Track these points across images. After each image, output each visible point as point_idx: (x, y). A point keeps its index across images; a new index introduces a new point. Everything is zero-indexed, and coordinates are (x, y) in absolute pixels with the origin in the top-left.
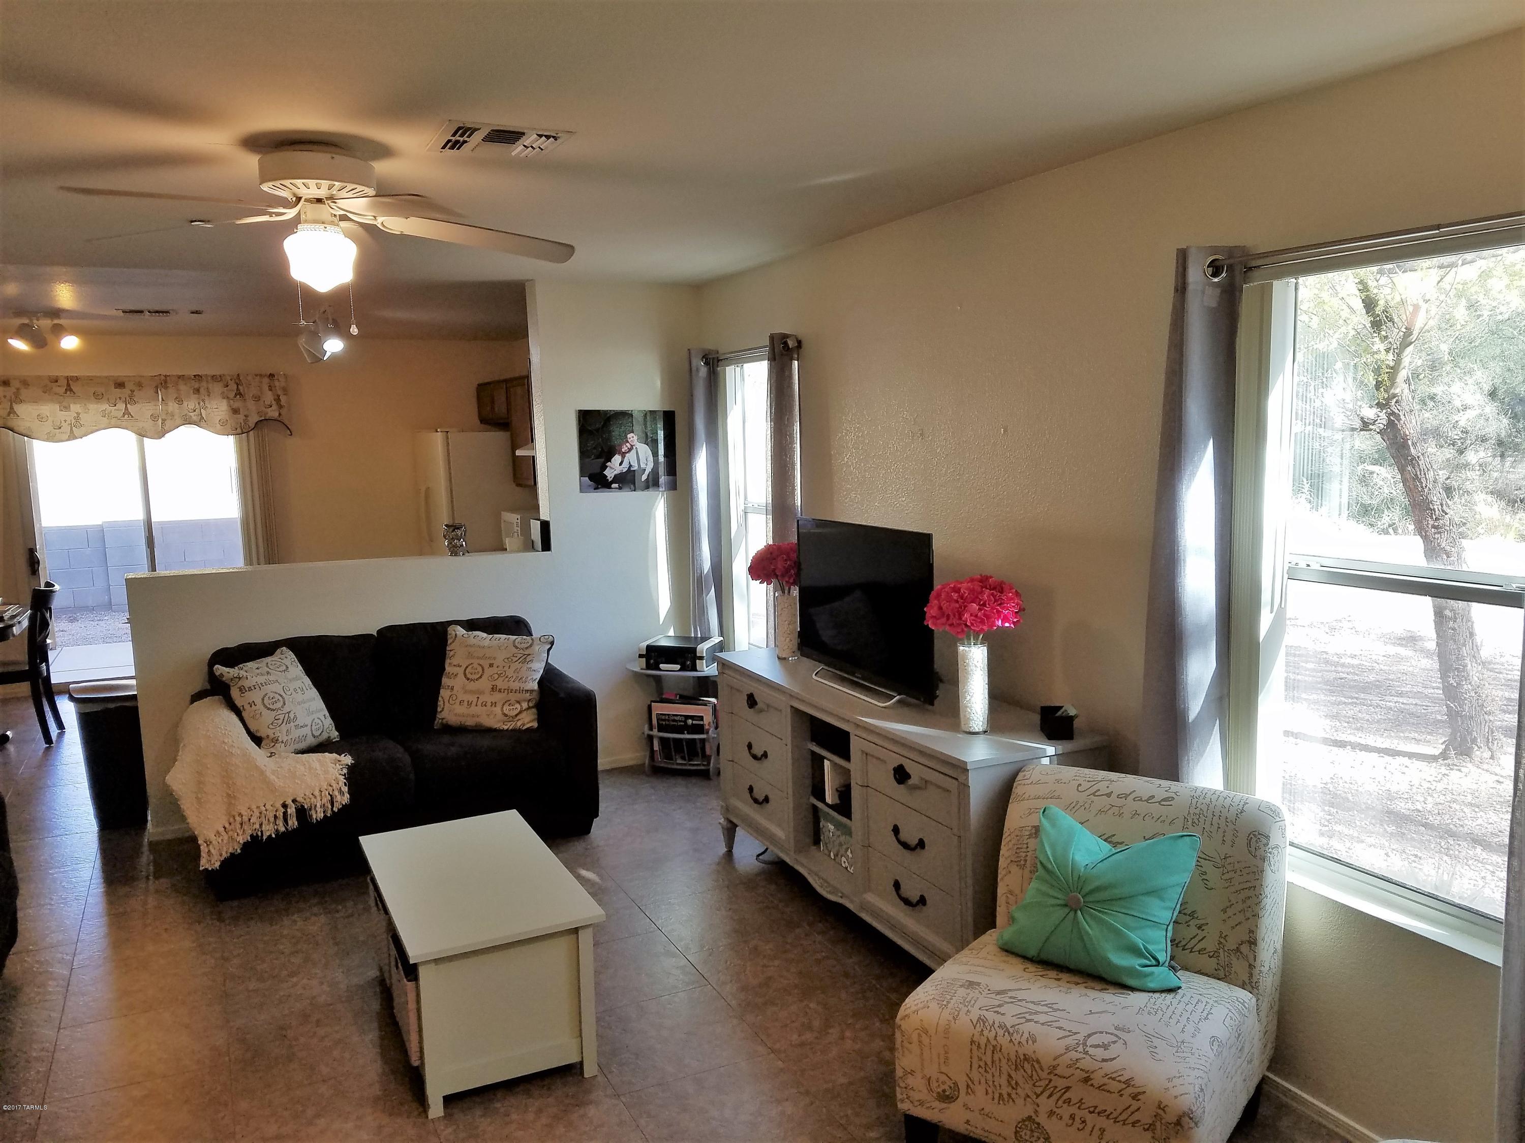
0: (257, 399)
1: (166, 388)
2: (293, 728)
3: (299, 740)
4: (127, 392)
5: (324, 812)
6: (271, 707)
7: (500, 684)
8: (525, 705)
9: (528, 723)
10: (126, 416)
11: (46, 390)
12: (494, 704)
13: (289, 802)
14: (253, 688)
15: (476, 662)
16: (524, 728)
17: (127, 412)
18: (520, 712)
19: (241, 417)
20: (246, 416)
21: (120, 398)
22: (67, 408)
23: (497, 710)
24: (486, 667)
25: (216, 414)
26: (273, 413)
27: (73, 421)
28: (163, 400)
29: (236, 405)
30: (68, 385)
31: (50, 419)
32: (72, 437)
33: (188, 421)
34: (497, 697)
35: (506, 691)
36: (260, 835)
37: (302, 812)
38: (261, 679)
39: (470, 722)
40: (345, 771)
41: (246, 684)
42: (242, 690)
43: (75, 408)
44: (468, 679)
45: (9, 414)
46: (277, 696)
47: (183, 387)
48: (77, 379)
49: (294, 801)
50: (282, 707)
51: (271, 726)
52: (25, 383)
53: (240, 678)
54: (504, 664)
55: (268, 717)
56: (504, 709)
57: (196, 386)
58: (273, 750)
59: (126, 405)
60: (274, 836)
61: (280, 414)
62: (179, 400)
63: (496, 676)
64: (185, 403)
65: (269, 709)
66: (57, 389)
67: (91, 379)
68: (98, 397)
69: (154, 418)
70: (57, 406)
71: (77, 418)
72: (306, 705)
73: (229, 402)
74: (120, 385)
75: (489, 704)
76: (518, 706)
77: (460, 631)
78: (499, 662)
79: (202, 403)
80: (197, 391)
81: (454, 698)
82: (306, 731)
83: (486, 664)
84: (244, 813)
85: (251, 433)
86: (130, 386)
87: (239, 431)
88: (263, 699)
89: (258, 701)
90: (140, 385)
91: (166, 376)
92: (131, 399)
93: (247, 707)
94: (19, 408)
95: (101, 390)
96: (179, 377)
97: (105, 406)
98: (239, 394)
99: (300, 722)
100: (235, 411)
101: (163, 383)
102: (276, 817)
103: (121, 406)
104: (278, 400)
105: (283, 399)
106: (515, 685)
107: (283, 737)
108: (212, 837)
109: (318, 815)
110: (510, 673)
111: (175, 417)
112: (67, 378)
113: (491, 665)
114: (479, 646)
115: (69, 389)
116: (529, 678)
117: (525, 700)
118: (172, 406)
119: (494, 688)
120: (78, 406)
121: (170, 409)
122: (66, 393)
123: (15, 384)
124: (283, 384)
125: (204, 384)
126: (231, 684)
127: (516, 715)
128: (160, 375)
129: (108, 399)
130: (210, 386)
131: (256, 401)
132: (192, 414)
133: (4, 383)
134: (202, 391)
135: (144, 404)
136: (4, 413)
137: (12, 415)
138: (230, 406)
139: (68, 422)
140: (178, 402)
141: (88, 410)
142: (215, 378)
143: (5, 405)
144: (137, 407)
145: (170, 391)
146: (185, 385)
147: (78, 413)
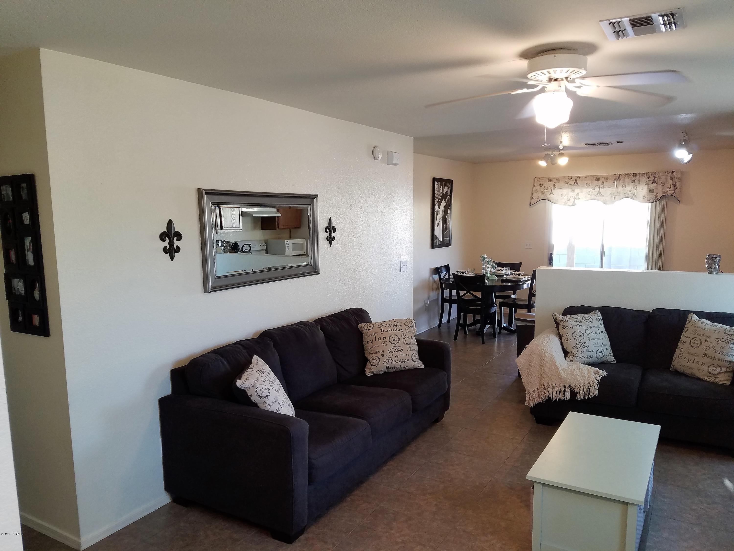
0: (663, 184)
1: (619, 180)
2: (585, 351)
3: (588, 357)
4: (601, 182)
5: (584, 396)
6: (576, 338)
7: (709, 353)
8: (724, 369)
9: (723, 381)
10: (599, 194)
11: (567, 183)
12: (703, 364)
13: (567, 386)
14: (569, 327)
15: (698, 337)
16: (720, 383)
17: (599, 193)
18: (720, 373)
19: (654, 194)
20: (657, 193)
21: (597, 186)
22: (574, 191)
23: (705, 368)
24: (703, 341)
25: (641, 192)
26: (671, 192)
27: (576, 197)
28: (616, 186)
29: (651, 188)
30: (576, 180)
31: (566, 196)
32: (574, 204)
33: (627, 196)
34: (706, 360)
35: (713, 358)
36: (551, 397)
37: (573, 393)
38: (575, 324)
39: (688, 372)
40: (599, 379)
41: (566, 324)
42: (564, 327)
43: (577, 191)
44: (691, 346)
46: (581, 334)
47: (627, 179)
48: (580, 177)
49: (570, 386)
50: (582, 339)
51: (574, 347)
52: (558, 180)
53: (564, 321)
54: (715, 342)
55: (573, 343)
56: (710, 369)
57: (634, 179)
58: (572, 359)
59: (600, 189)
60: (558, 400)
61: (674, 192)
62: (624, 186)
63: (708, 348)
64: (627, 188)
65: (575, 339)
66: (571, 182)
67: (586, 177)
68: (587, 185)
69: (611, 195)
70: (570, 190)
71: (577, 195)
72: (596, 341)
73: (648, 187)
74: (598, 179)
75: (700, 363)
76: (719, 369)
77: (695, 317)
78: (712, 339)
79: (635, 187)
80: (634, 181)
81: (681, 355)
82: (594, 354)
83: (703, 339)
84: (545, 384)
85: (658, 202)
86: (602, 180)
87: (651, 201)
88: (573, 334)
89: (570, 334)
90: (607, 179)
91: (620, 174)
92: (602, 186)
93: (564, 336)
94: (554, 191)
95: (589, 182)
96: (626, 175)
97: (590, 190)
98: (654, 182)
99: (589, 349)
100: (651, 191)
101: (618, 178)
102: (560, 392)
103: (597, 189)
104: (674, 185)
105: (678, 184)
106: (719, 356)
107: (578, 354)
108: (532, 392)
109: (580, 396)
110: (717, 348)
111: (621, 194)
112: (576, 177)
113: (706, 341)
114: (703, 329)
115: (576, 182)
116: (730, 354)
117: (724, 367)
118: (620, 189)
119: (705, 355)
120: (579, 190)
121: (619, 190)
122: (574, 184)
123: (554, 181)
124: (679, 176)
125: (638, 178)
126: (560, 324)
127: (717, 374)
128: (617, 174)
129: (592, 186)
130: (641, 178)
131: (663, 185)
132: (629, 193)
133: (550, 180)
134: (636, 181)
135: (607, 188)
136: (548, 194)
137: (551, 194)
138: (648, 188)
139: (574, 197)
140: (623, 187)
141: (583, 191)
142: (643, 174)
143: (549, 190)
144: (604, 189)
145: (621, 181)
146: (628, 178)
147: (578, 193)
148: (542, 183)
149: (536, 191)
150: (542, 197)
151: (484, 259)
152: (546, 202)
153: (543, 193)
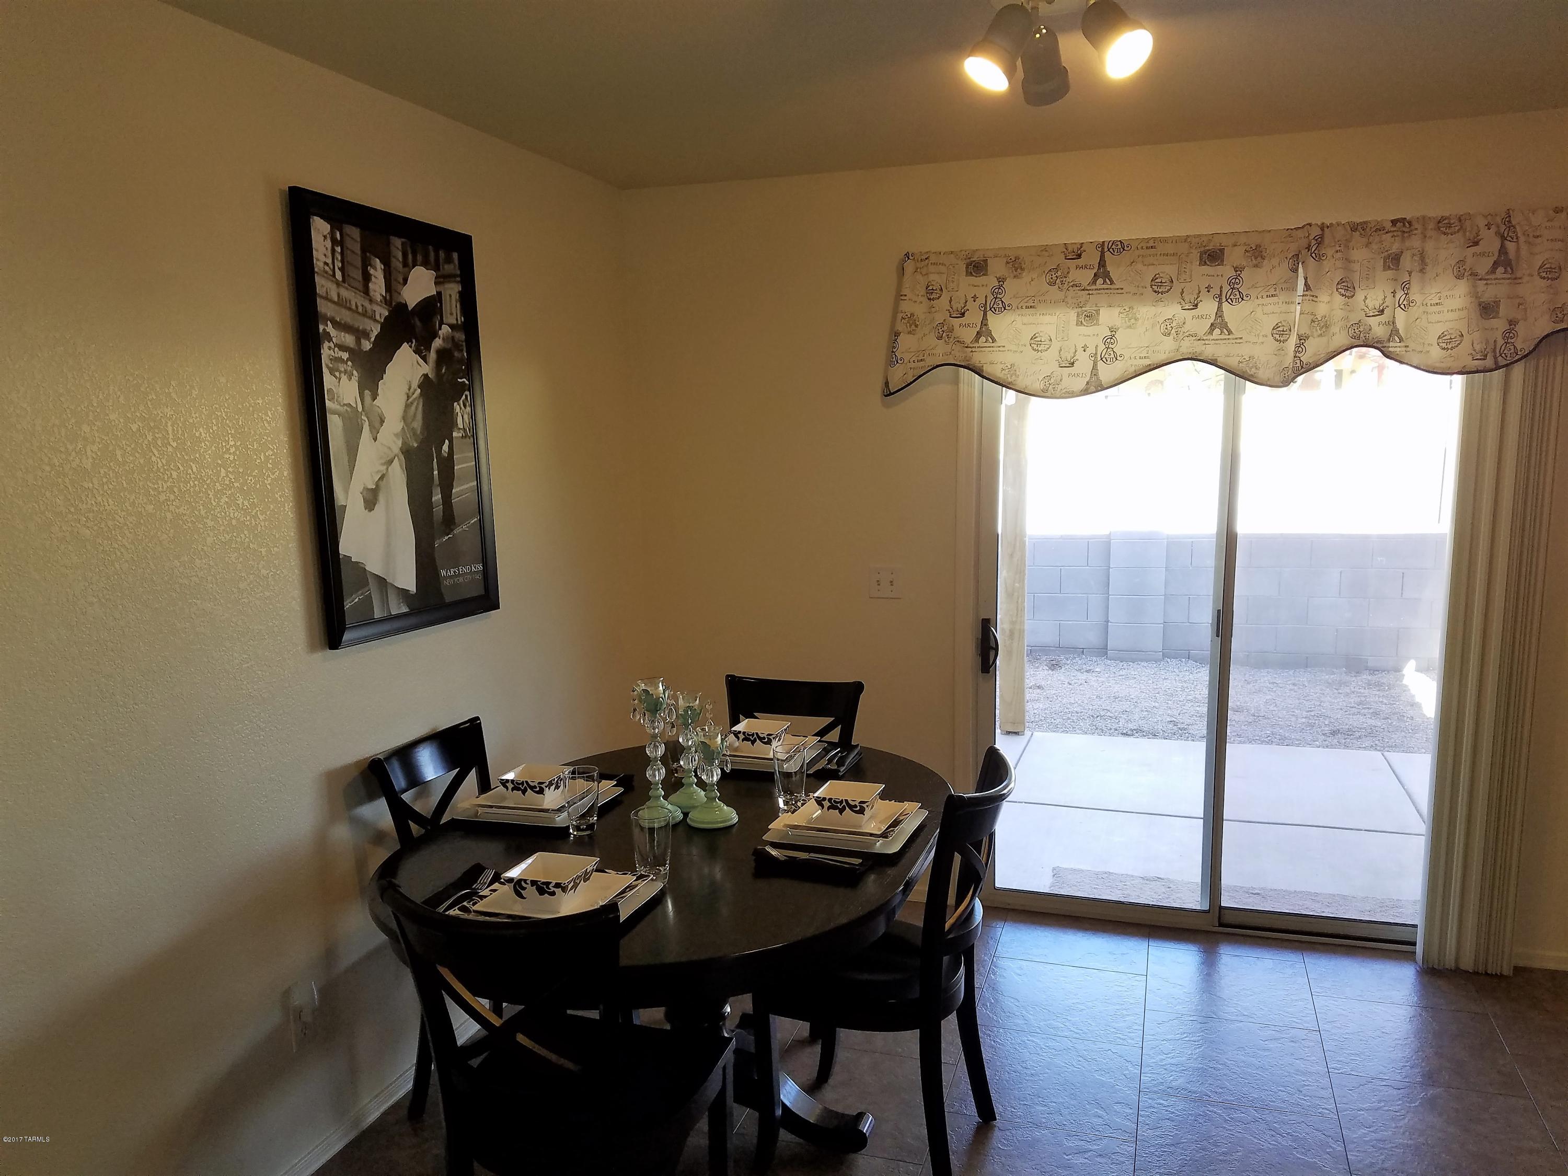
0: (1552, 274)
1: (1319, 258)
4: (1225, 271)
10: (1217, 331)
11: (1057, 277)
17: (1219, 324)
19: (1499, 325)
20: (1512, 323)
21: (1209, 289)
22: (1091, 318)
25: (1433, 319)
27: (1101, 349)
28: (1307, 287)
29: (1489, 293)
30: (1102, 263)
31: (1056, 345)
32: (1095, 386)
33: (1361, 341)
43: (1109, 316)
45: (979, 334)
47: (1359, 254)
48: (1121, 247)
52: (1016, 265)
57: (1395, 248)
59: (1220, 303)
62: (1347, 288)
64: (1360, 295)
66: (1077, 275)
67: (1151, 245)
69: (1281, 336)
70: (1072, 315)
71: (1110, 340)
73: (1474, 286)
79: (1400, 294)
80: (1393, 261)
85: (1518, 371)
86: (1235, 256)
87: (1489, 361)
90: (1257, 254)
91: (1323, 227)
92: (1232, 290)
94: (997, 323)
95: (1169, 270)
96: (1354, 227)
97: (1172, 310)
98: (1503, 261)
100: (1487, 310)
101: (1312, 245)
103: (1208, 307)
111: (1331, 331)
112: (1102, 247)
115: (1102, 273)
118: (1329, 302)
120: (1116, 311)
121: (1322, 309)
122: (1094, 282)
123: (997, 267)
125: (1415, 242)
128: (1310, 225)
129: (1182, 292)
130: (1430, 246)
131: (1553, 279)
132: (1373, 322)
133: (977, 267)
134: (1407, 261)
135: (1260, 301)
136: (968, 335)
137: (983, 339)
138: (1475, 295)
139: (1091, 350)
140: (1342, 291)
141: (1136, 319)
142: (1444, 225)
143: (974, 317)
144: (1243, 308)
145: (1327, 264)
146: (1367, 246)
147: (1113, 330)
148: (937, 280)
149: (912, 321)
150: (940, 351)
151: (654, 707)
152: (956, 381)
153: (944, 333)
